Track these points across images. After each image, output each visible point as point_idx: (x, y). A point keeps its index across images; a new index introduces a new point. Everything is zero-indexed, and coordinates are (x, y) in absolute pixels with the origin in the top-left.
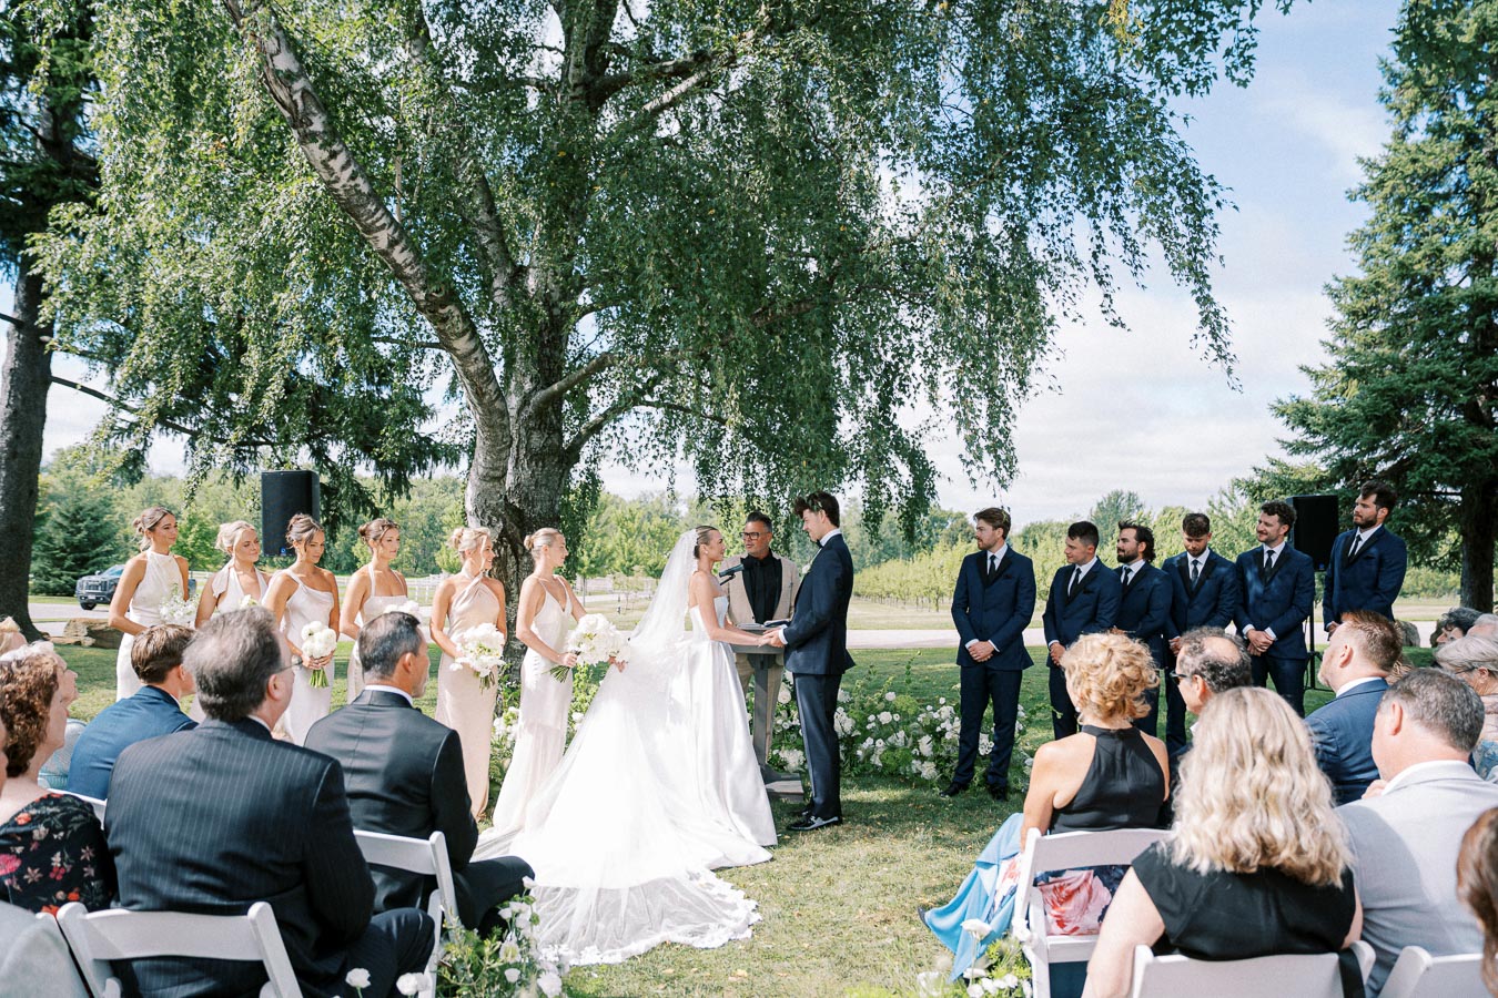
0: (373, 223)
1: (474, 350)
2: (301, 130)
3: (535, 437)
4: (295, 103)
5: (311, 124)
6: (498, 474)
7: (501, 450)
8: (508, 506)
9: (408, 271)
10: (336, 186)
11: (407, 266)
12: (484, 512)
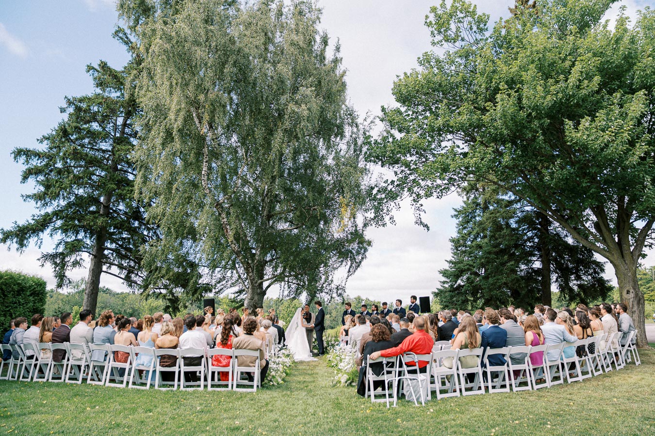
1: (252, 275)
6: (253, 298)
7: (254, 294)
8: (254, 305)
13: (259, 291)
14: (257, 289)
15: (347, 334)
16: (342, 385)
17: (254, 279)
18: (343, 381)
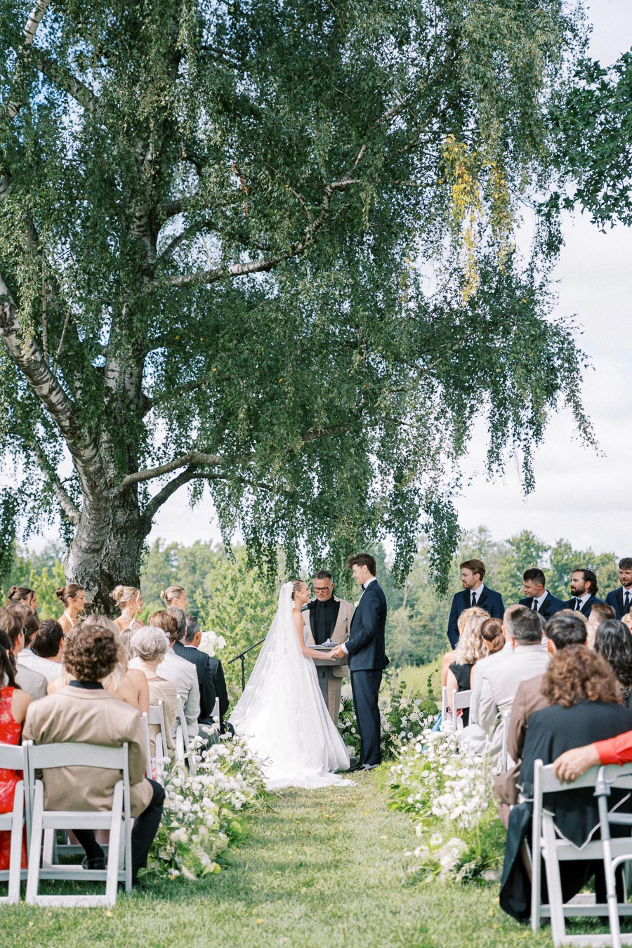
0: (42, 379)
1: (95, 455)
2: (6, 329)
3: (119, 513)
4: (5, 314)
5: (13, 324)
6: (98, 546)
7: (103, 528)
8: (102, 571)
9: (59, 407)
10: (21, 359)
11: (59, 404)
12: (83, 578)
13: (121, 517)
14: (114, 507)
15: (464, 684)
16: (442, 878)
17: (101, 471)
18: (447, 861)
